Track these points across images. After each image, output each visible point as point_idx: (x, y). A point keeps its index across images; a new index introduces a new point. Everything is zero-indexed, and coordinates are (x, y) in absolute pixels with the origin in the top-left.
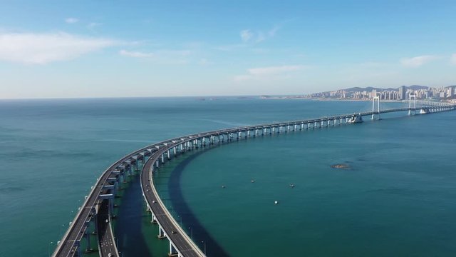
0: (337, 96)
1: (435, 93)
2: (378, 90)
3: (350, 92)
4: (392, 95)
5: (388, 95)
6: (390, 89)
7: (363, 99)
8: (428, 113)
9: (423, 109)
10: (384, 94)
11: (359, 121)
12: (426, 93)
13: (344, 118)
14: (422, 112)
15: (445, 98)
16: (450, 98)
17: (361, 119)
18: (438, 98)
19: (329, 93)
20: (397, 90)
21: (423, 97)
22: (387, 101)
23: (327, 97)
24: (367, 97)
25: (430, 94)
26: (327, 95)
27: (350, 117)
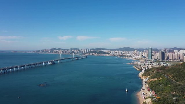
0: (47, 51)
1: (81, 51)
2: (62, 49)
3: (52, 50)
4: (67, 52)
5: (65, 52)
6: (67, 49)
7: (57, 53)
8: (78, 59)
9: (77, 58)
10: (64, 51)
11: (54, 63)
12: (78, 51)
13: (47, 62)
14: (76, 59)
15: (84, 53)
16: (86, 53)
17: (54, 62)
18: (82, 53)
19: (43, 50)
20: (69, 50)
21: (78, 53)
22: (65, 54)
23: (43, 52)
24: (58, 52)
25: (80, 52)
26: (43, 51)
27: (50, 62)
